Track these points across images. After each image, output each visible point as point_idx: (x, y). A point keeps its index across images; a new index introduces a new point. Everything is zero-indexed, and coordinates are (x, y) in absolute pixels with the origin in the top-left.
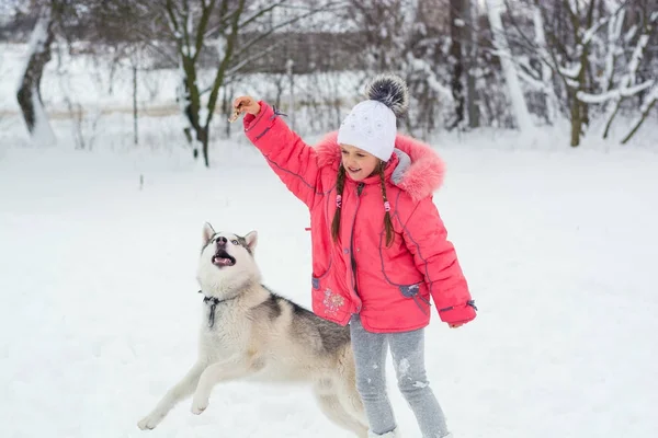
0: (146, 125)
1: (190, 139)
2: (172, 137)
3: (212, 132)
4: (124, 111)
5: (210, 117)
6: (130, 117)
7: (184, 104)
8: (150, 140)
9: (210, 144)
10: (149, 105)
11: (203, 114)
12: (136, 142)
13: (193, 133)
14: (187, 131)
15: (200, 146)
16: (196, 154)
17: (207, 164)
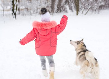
0: (5, 13)
1: (13, 15)
2: (10, 15)
3: (16, 14)
4: (2, 10)
5: (16, 11)
6: (2, 11)
7: (12, 9)
8: (6, 15)
9: (16, 16)
10: (6, 9)
11: (15, 11)
12: (4, 15)
13: (13, 14)
14: (12, 14)
15: (14, 16)
16: (14, 17)
17: (16, 19)
